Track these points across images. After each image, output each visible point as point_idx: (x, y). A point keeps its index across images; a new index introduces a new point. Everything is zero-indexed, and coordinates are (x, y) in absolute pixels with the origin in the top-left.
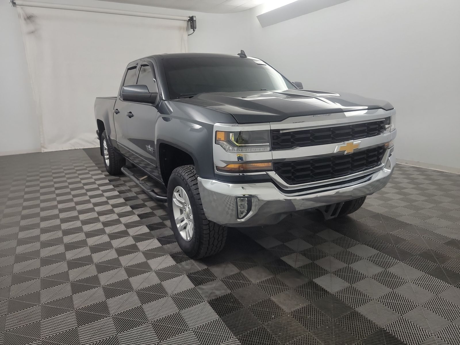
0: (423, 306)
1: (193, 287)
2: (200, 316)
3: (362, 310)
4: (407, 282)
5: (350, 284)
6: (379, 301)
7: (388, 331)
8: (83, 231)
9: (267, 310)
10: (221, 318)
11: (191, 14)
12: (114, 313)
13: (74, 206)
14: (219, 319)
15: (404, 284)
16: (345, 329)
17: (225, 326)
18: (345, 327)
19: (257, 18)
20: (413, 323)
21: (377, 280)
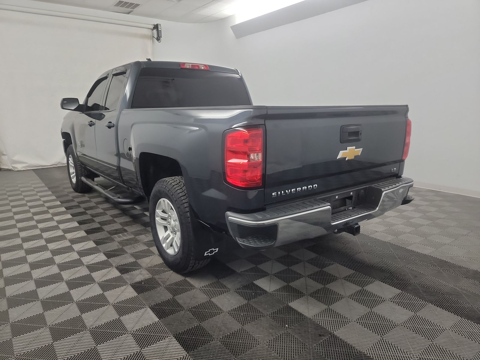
0: (402, 326)
1: (157, 321)
2: (164, 353)
3: (341, 333)
4: (384, 301)
5: (327, 306)
6: (357, 323)
7: (369, 355)
8: (27, 262)
9: (240, 341)
10: (189, 354)
11: (156, 21)
12: (63, 358)
13: (17, 232)
14: (187, 355)
15: (382, 303)
16: (324, 356)
17: (189, 357)
18: (324, 355)
19: (231, 28)
20: (394, 345)
21: (354, 300)
